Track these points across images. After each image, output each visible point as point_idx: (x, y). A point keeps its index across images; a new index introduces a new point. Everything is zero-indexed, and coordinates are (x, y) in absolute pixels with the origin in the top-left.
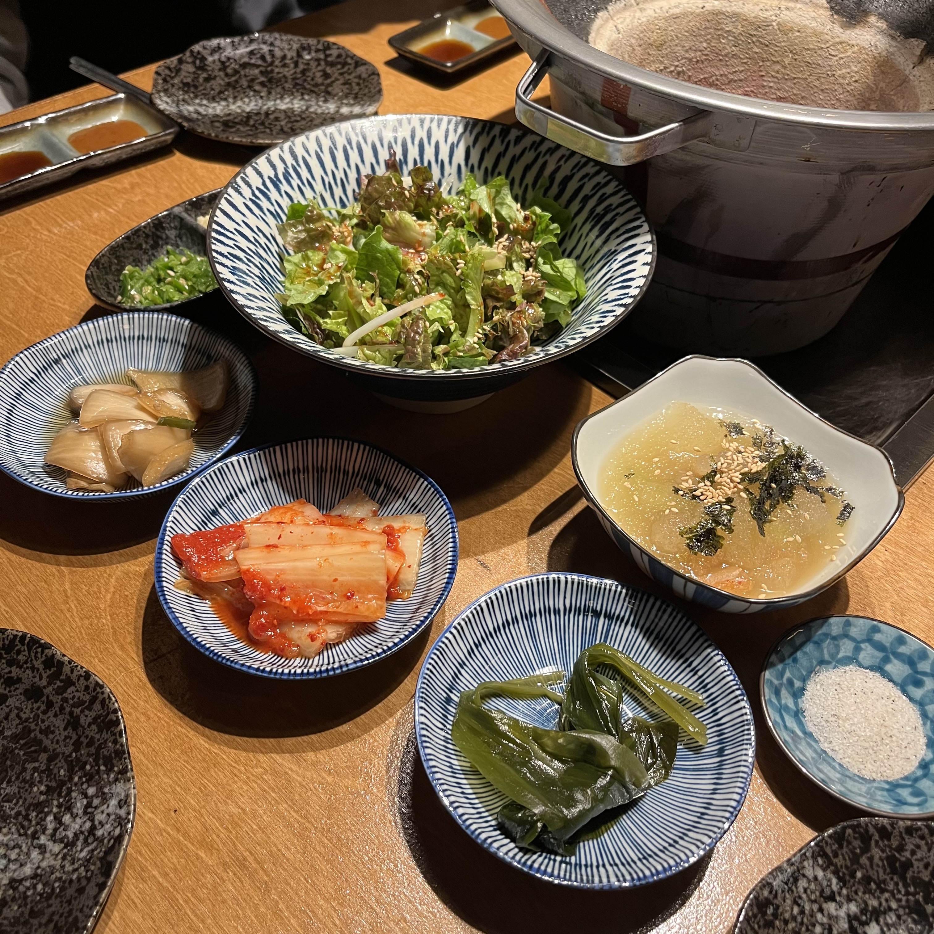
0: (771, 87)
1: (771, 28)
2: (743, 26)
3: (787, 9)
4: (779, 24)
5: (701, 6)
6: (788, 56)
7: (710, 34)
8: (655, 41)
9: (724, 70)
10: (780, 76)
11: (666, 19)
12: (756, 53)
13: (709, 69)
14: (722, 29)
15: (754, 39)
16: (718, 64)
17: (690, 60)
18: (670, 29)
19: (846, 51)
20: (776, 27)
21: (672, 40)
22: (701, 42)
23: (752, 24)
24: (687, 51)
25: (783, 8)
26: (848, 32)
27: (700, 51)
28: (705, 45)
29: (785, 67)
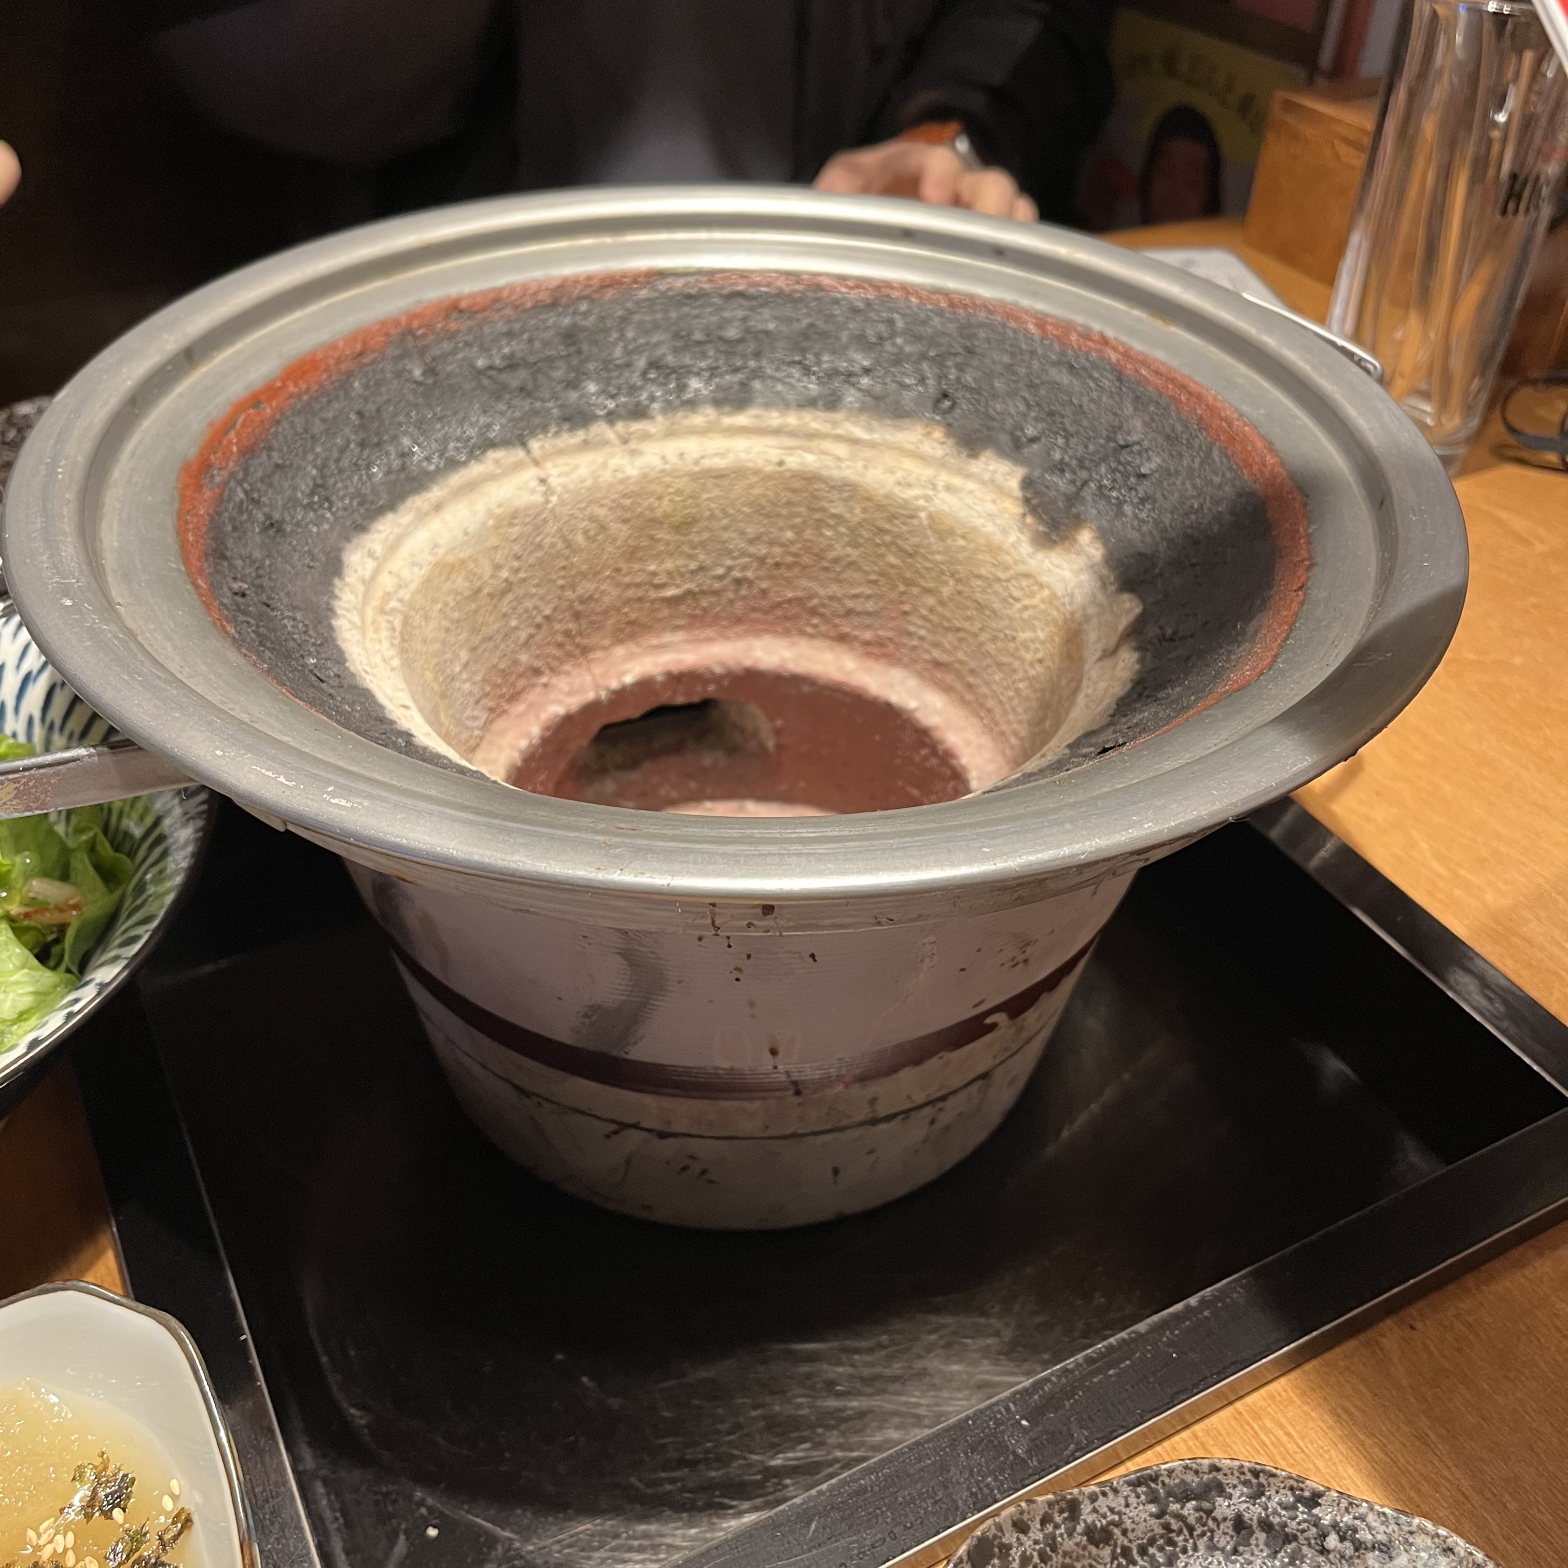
0: (922, 638)
1: (915, 522)
2: (865, 510)
3: (949, 488)
4: (930, 516)
5: (775, 459)
6: (946, 583)
7: (799, 515)
8: (666, 516)
9: (834, 589)
10: (935, 619)
11: (694, 477)
12: (893, 566)
13: (804, 582)
14: (823, 510)
15: (888, 538)
16: (823, 575)
17: (762, 560)
18: (705, 496)
19: (1032, 595)
20: (925, 523)
21: (712, 517)
22: (781, 529)
23: (881, 507)
24: (751, 542)
25: (940, 484)
26: (1040, 555)
27: (782, 545)
28: (789, 535)
29: (942, 603)
